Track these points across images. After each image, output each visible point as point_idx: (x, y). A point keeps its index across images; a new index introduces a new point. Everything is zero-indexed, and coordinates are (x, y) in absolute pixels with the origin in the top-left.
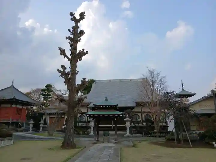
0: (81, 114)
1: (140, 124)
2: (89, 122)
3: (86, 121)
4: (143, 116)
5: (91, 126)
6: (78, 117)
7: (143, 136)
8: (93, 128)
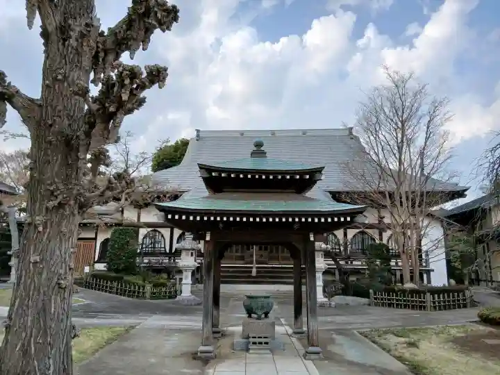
0: (149, 229)
1: (360, 263)
2: (178, 253)
3: (168, 251)
4: (350, 236)
5: (185, 266)
6: (141, 237)
7: (369, 305)
8: (190, 274)
